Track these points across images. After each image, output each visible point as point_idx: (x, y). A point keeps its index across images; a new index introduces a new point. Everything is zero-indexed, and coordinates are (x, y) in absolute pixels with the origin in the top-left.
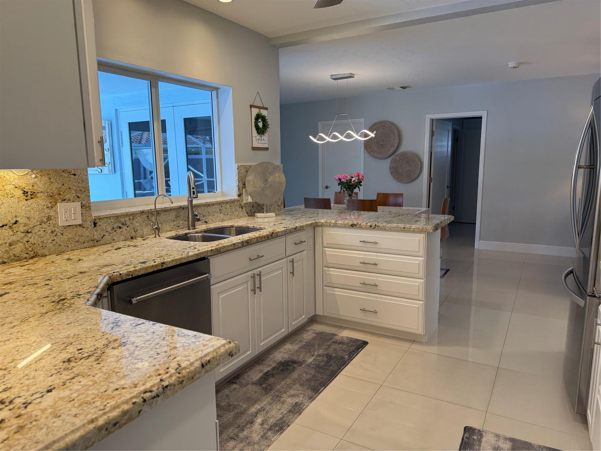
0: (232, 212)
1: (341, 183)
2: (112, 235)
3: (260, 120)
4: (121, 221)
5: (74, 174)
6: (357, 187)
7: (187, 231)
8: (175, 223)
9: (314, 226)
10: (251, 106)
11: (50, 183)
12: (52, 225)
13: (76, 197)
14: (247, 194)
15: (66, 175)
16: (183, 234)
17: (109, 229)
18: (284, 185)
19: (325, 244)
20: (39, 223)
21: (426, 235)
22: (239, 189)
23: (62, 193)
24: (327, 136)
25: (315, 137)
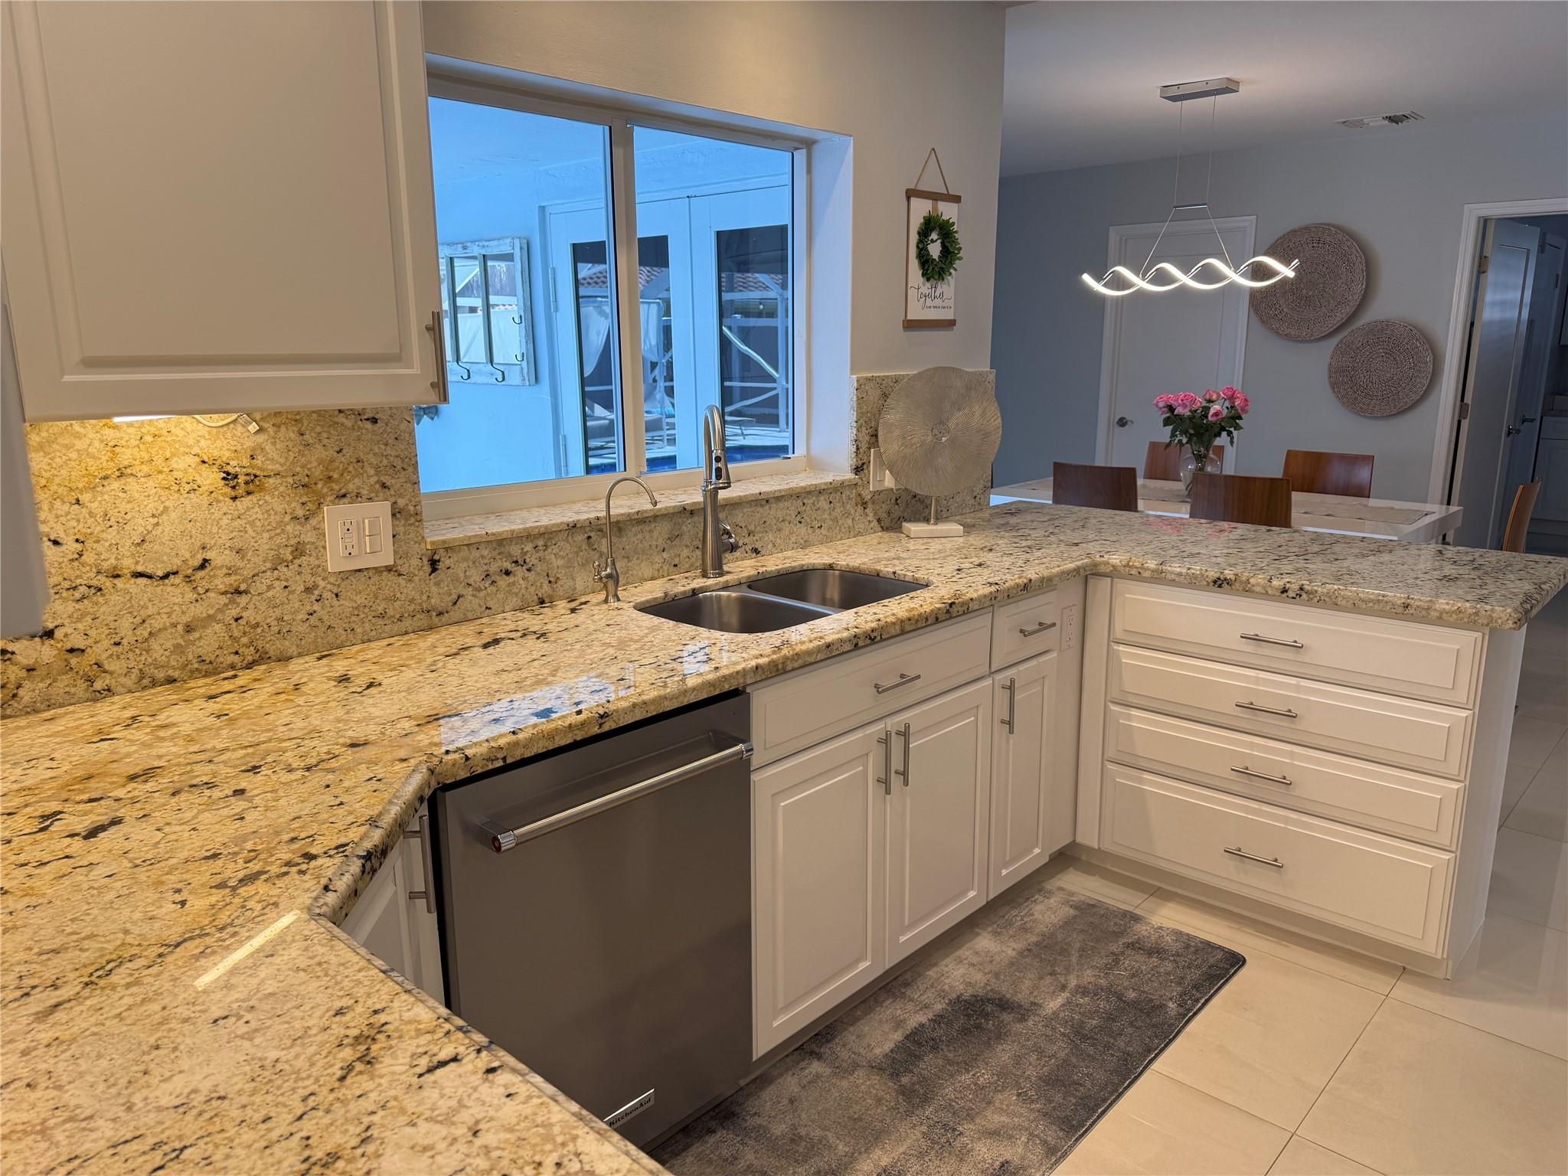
0: (835, 520)
1: (1172, 418)
2: (482, 594)
3: (934, 236)
4: (510, 555)
5: (374, 418)
6: (1224, 434)
7: (698, 583)
8: (665, 555)
9: (1086, 576)
10: (910, 194)
11: (301, 448)
12: (306, 570)
13: (377, 486)
14: (882, 464)
15: (349, 423)
16: (685, 592)
17: (475, 576)
18: (997, 437)
19: (1118, 633)
20: (268, 565)
21: (1487, 637)
22: (858, 449)
23: (336, 476)
24: (1137, 275)
25: (1098, 278)
